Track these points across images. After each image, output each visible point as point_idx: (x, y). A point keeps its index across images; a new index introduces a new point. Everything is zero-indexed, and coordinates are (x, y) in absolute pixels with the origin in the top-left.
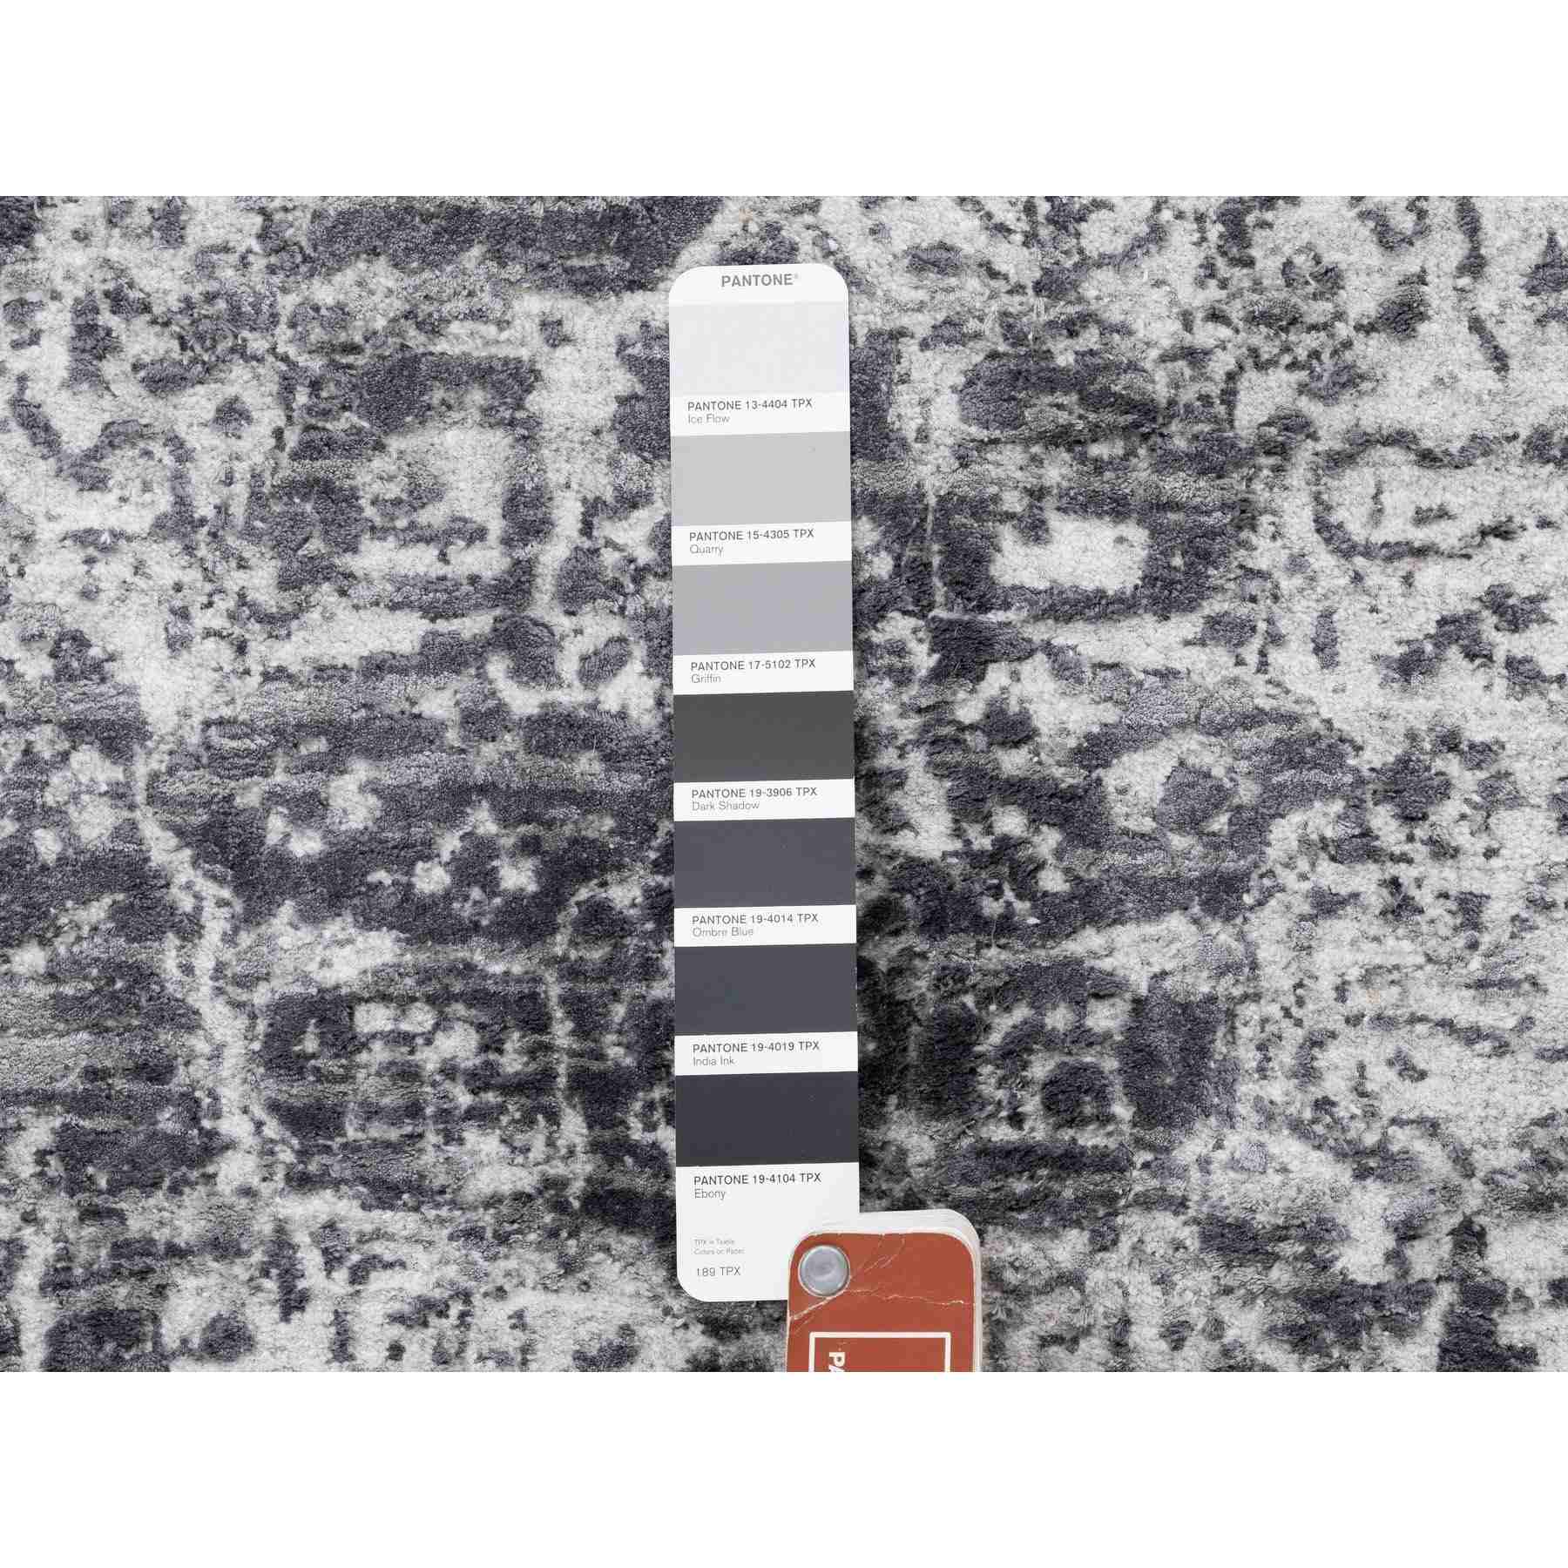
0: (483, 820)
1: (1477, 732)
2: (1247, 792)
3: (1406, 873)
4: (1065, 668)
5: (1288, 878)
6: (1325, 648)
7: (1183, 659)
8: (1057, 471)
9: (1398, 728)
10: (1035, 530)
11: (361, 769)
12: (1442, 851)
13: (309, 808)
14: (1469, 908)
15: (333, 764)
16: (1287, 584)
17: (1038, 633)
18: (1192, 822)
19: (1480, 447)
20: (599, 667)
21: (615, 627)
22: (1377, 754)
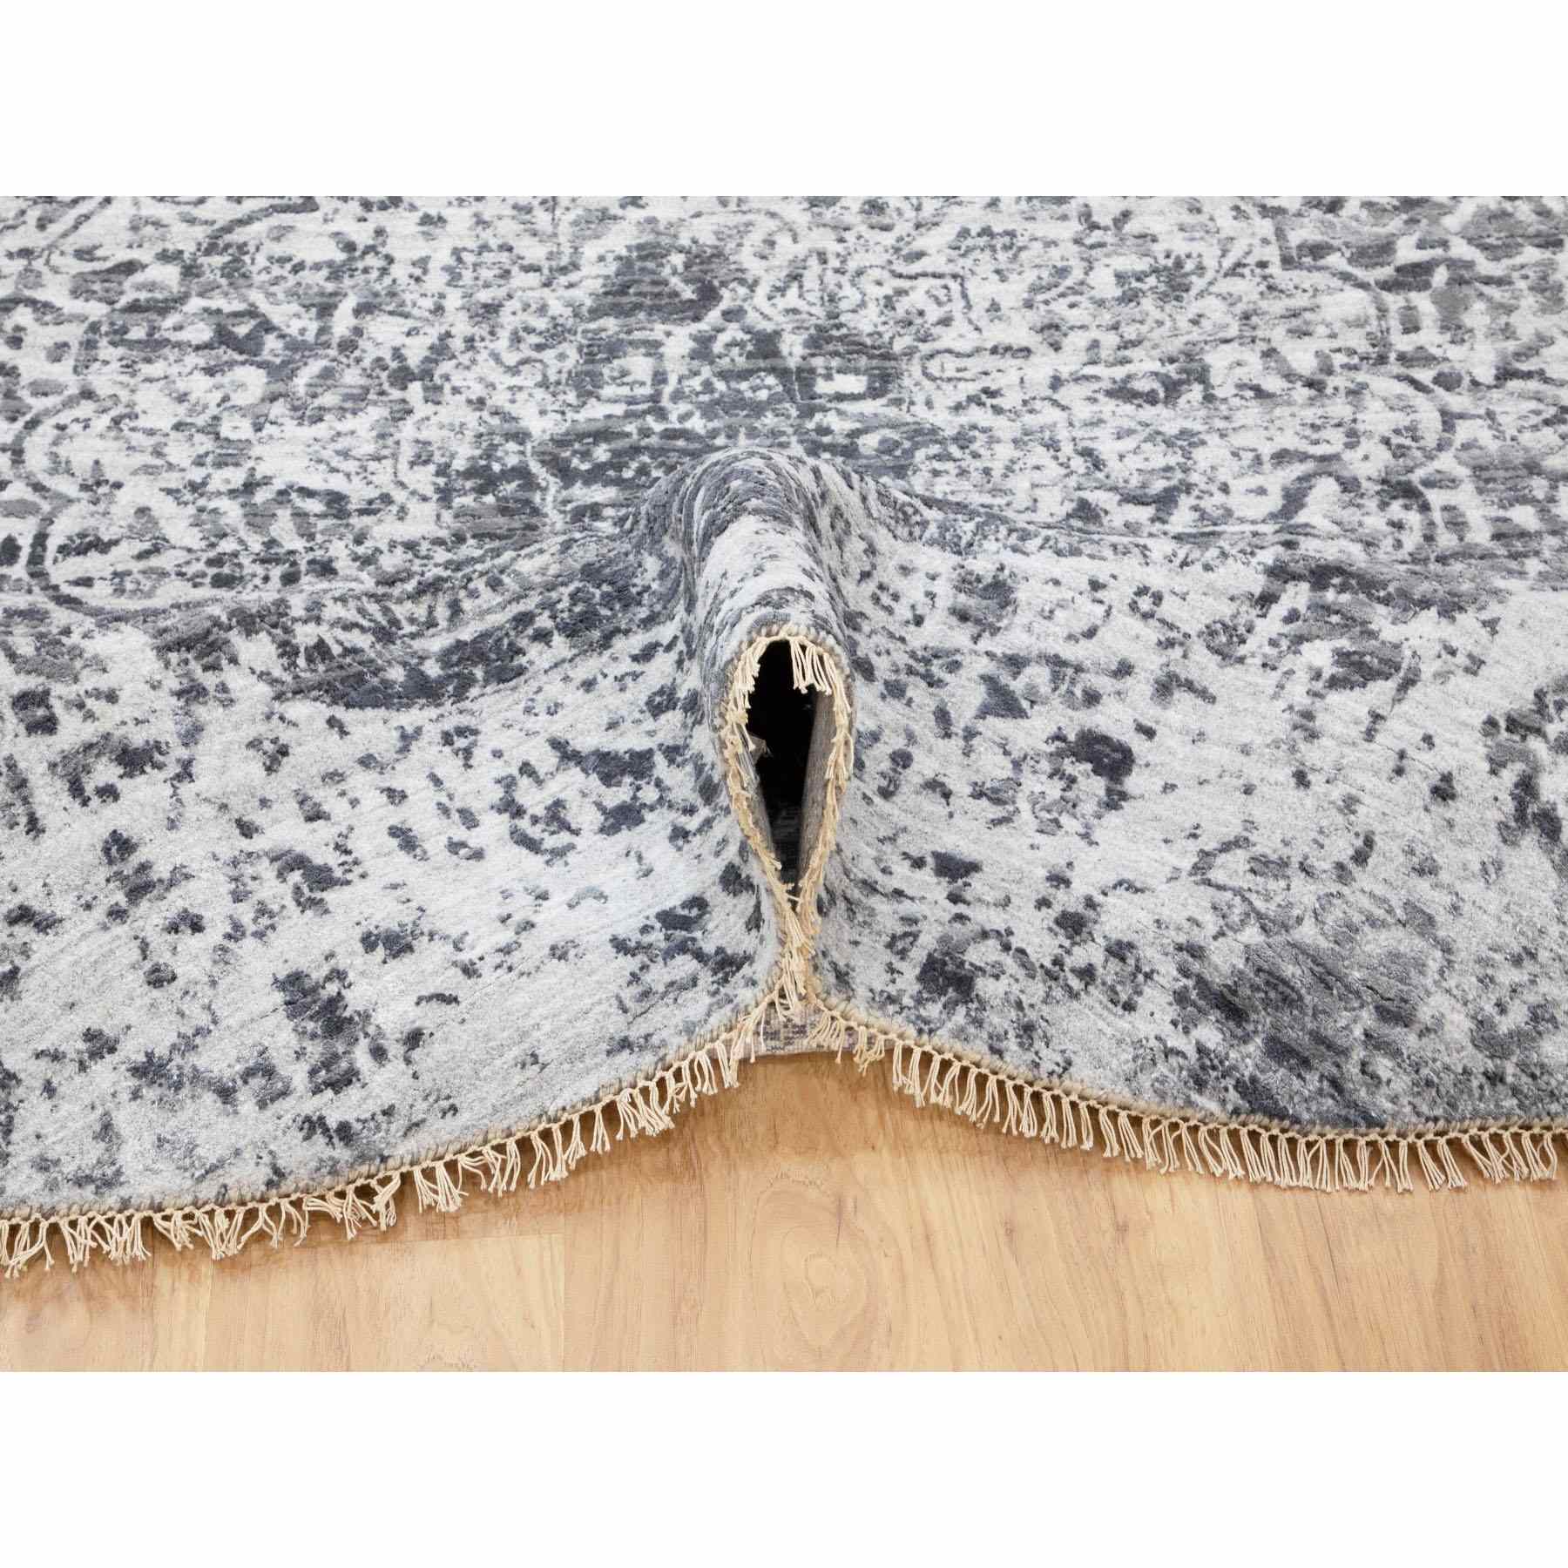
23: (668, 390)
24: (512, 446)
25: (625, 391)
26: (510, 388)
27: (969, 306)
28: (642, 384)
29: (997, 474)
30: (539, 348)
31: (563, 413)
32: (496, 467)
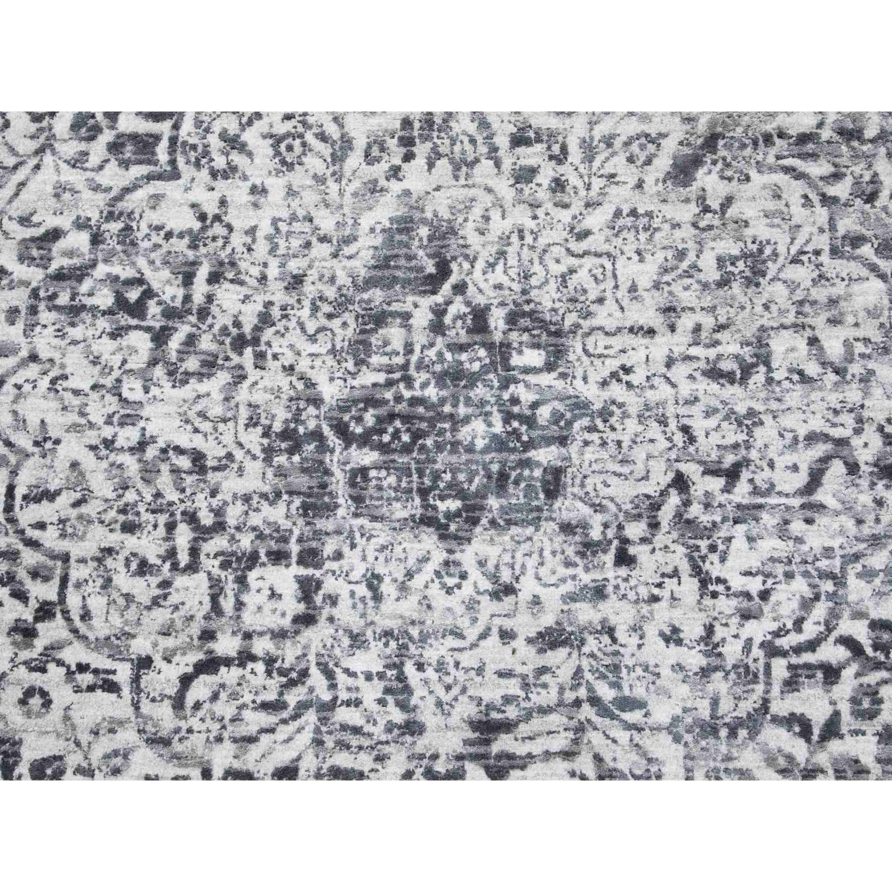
0: (398, 423)
1: (620, 400)
2: (568, 415)
3: (605, 436)
4: (527, 386)
5: (577, 437)
6: (585, 379)
7: (553, 383)
8: (525, 337)
9: (602, 399)
10: (520, 352)
11: (371, 411)
12: (613, 429)
13: (359, 420)
14: (619, 443)
15: (365, 409)
16: (577, 364)
17: (521, 377)
18: (556, 423)
19: (619, 330)
20: (424, 385)
21: (428, 376)
22: (597, 406)
23: (414, 359)
24: (312, 410)
25: (385, 360)
26: (311, 355)
27: (616, 287)
28: (398, 354)
29: (625, 445)
30: (330, 316)
31: (345, 380)
32: (301, 430)
